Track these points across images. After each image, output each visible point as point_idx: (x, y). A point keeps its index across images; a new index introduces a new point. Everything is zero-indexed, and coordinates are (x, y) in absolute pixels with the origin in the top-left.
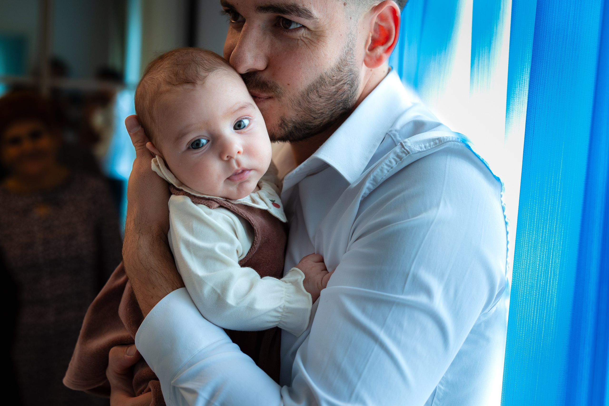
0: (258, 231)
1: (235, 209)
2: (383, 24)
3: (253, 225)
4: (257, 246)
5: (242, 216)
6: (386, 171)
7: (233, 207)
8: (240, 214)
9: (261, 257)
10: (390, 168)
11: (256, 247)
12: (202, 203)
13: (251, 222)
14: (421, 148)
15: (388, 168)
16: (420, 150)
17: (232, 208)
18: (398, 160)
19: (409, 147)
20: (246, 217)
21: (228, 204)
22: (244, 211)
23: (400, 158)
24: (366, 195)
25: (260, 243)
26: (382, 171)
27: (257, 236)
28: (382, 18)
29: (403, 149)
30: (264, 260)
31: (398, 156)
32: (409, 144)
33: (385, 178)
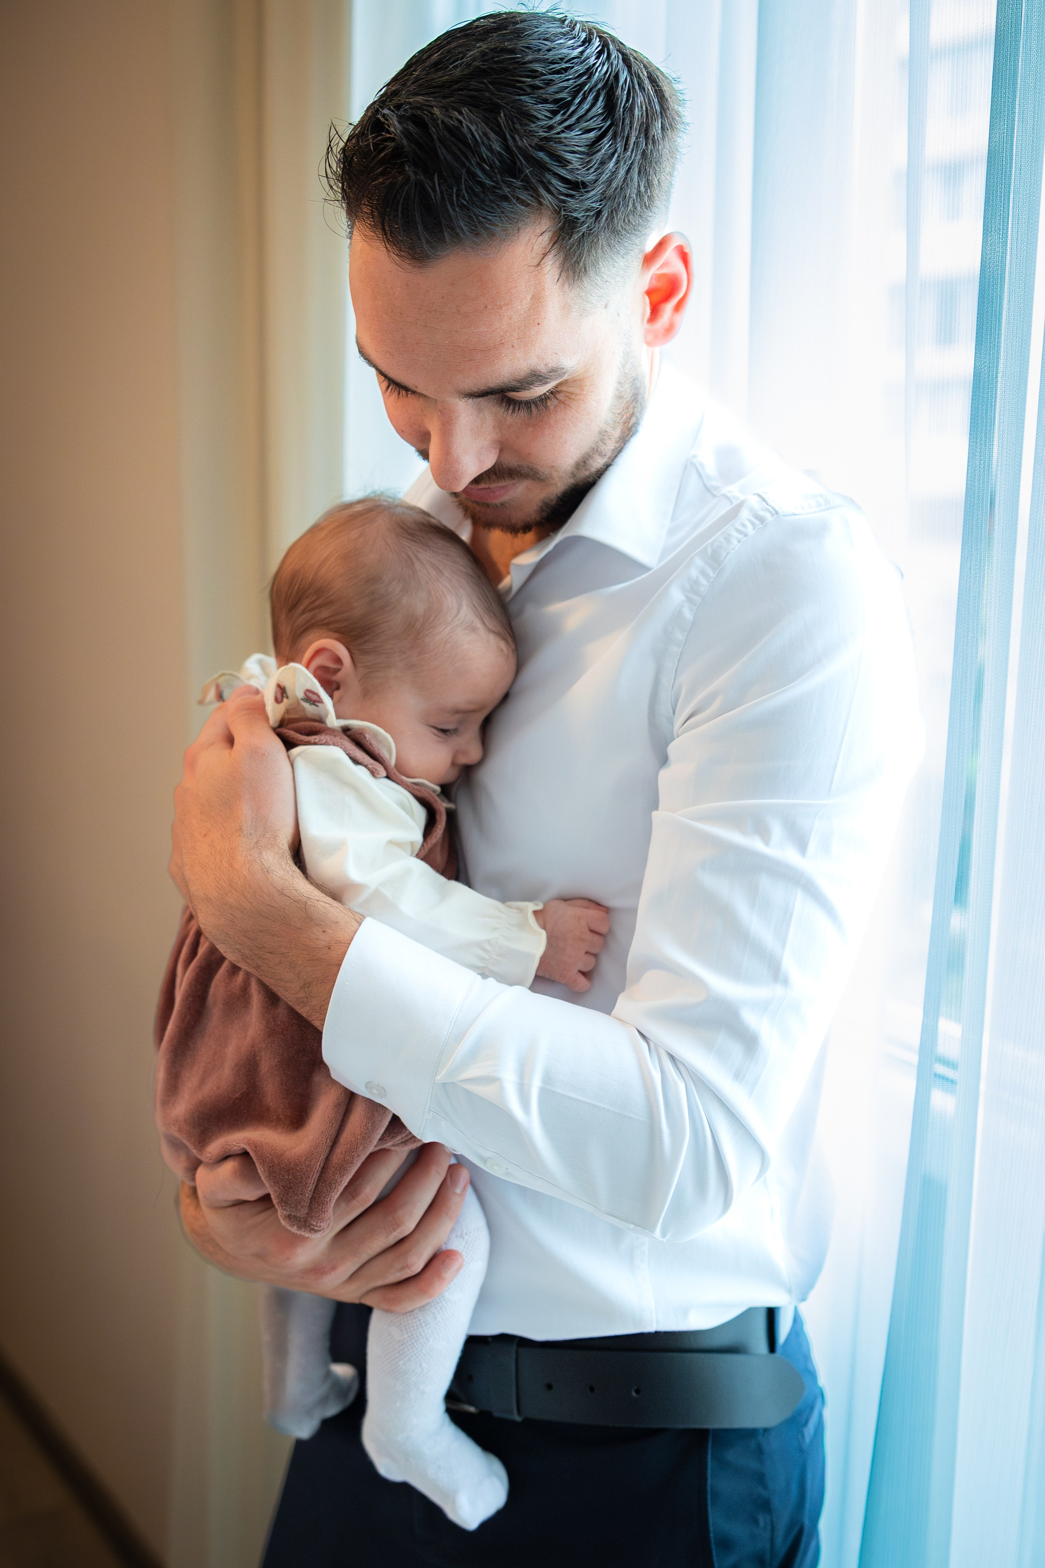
10: (742, 536)
18: (757, 522)
19: (776, 502)
23: (761, 520)
29: (764, 504)
31: (757, 516)
32: (775, 497)
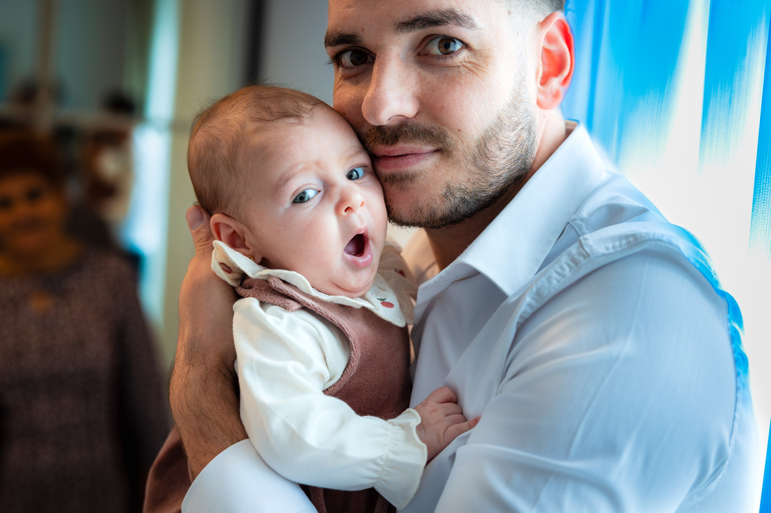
0: (354, 343)
1: (323, 312)
2: (552, 48)
3: (348, 335)
4: (355, 364)
5: (332, 322)
6: (555, 282)
7: (320, 310)
8: (330, 320)
9: (363, 380)
10: (561, 278)
11: (354, 366)
12: (276, 304)
13: (345, 330)
14: (607, 249)
15: (558, 277)
16: (606, 252)
17: (318, 310)
18: (573, 265)
19: (591, 246)
20: (338, 324)
21: (313, 305)
22: (335, 316)
23: (576, 262)
24: (527, 316)
25: (360, 360)
26: (549, 280)
27: (354, 350)
28: (550, 39)
29: (581, 250)
30: (368, 384)
31: (573, 260)
32: (591, 242)
33: (554, 292)
